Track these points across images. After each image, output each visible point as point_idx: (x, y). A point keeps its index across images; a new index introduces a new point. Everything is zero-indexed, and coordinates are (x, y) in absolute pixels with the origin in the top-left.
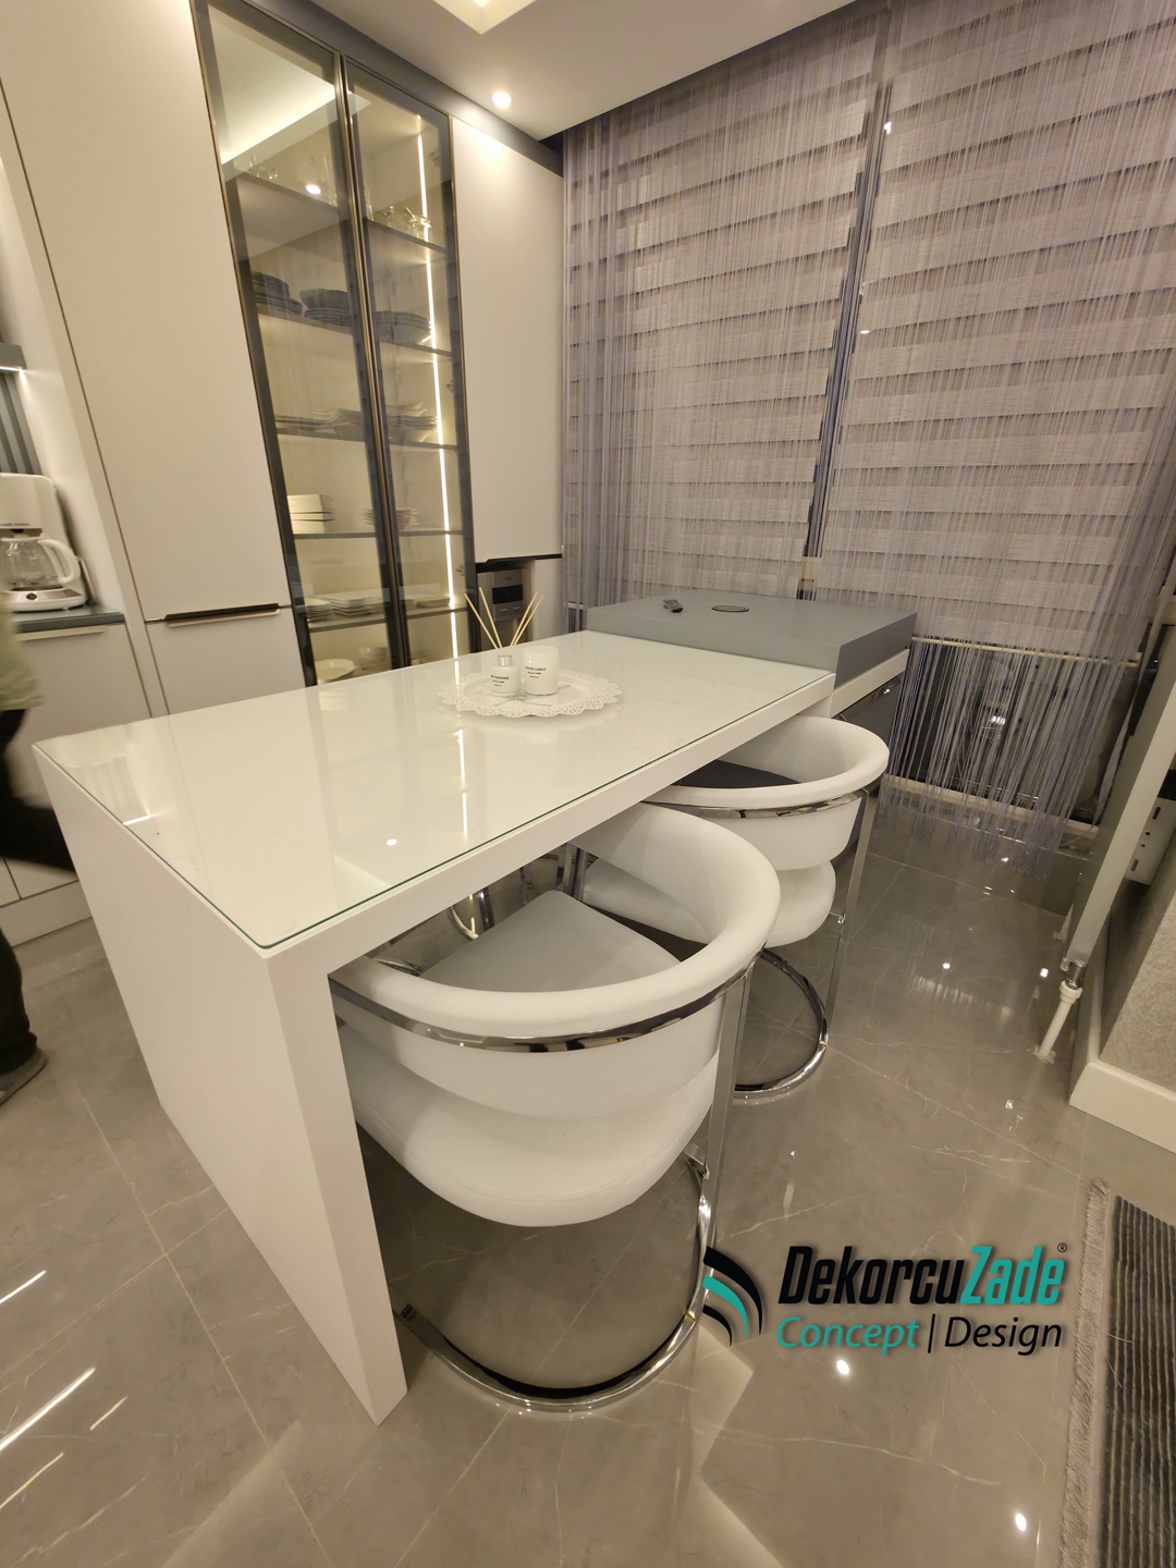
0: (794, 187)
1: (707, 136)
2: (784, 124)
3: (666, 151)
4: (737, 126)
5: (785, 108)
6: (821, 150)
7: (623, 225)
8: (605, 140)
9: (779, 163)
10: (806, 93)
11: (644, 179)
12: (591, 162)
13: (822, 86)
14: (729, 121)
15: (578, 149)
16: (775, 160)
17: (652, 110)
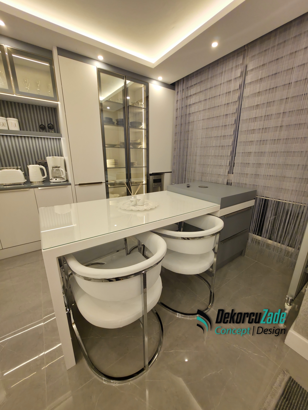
0: (224, 89)
1: (205, 80)
2: (222, 76)
3: (196, 84)
4: (211, 77)
5: (222, 73)
6: (230, 81)
7: (187, 100)
8: (183, 83)
9: (221, 84)
10: (227, 69)
11: (192, 90)
12: (180, 88)
13: (230, 67)
14: (210, 76)
15: (178, 85)
16: (220, 83)
17: (193, 76)
